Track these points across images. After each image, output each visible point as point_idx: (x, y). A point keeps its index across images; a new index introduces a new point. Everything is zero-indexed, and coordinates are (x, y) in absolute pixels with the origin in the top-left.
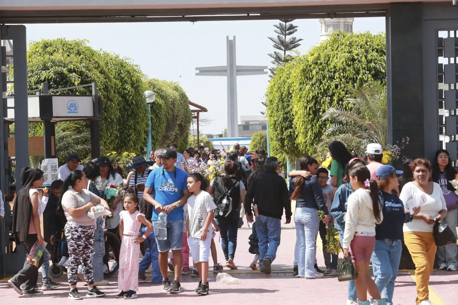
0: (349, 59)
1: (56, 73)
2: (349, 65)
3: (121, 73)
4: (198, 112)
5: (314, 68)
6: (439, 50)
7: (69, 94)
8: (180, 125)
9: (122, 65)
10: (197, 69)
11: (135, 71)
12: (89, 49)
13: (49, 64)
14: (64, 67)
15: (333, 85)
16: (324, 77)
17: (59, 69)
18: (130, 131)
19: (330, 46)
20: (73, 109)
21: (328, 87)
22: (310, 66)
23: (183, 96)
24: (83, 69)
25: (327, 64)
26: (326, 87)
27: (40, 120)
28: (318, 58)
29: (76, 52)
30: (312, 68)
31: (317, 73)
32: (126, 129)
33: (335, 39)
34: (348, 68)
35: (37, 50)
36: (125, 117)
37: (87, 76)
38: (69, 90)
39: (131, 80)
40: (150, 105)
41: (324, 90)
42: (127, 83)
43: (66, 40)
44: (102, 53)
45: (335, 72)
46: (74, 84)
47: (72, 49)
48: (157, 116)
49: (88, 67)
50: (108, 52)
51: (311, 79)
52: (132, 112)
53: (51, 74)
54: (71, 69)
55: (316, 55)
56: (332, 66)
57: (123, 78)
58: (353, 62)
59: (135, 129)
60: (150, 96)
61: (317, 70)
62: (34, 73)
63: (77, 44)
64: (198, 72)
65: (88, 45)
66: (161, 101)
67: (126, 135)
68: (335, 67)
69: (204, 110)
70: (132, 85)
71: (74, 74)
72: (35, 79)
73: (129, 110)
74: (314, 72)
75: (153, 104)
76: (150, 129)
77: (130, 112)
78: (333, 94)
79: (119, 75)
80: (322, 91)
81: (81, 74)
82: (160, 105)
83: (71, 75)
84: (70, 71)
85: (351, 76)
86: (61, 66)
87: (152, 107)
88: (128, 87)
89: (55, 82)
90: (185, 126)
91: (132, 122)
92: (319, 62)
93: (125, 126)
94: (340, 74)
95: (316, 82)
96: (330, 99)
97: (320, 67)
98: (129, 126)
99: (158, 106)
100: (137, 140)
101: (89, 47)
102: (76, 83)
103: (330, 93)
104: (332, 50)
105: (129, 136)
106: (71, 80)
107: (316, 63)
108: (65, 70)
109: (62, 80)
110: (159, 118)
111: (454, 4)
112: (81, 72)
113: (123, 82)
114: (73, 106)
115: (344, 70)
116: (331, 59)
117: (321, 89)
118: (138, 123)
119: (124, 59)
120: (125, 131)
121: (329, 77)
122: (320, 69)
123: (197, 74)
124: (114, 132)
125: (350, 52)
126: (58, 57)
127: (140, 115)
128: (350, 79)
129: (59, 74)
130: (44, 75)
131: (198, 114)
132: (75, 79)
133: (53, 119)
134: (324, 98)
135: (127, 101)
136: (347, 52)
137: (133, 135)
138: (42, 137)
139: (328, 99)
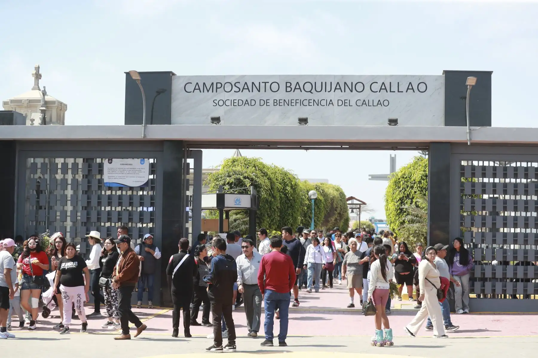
0: (423, 175)
1: (235, 179)
2: (424, 180)
3: (284, 179)
4: (360, 204)
5: (402, 180)
6: (461, 173)
7: (243, 193)
8: (339, 214)
9: (286, 174)
10: (369, 175)
11: (294, 178)
12: (261, 164)
13: (231, 174)
14: (241, 175)
15: (413, 191)
16: (407, 187)
17: (238, 176)
18: (289, 217)
19: (413, 166)
20: (238, 202)
21: (410, 193)
22: (399, 179)
23: (342, 194)
24: (253, 177)
25: (410, 178)
26: (408, 193)
27: (216, 208)
28: (404, 174)
29: (253, 166)
30: (400, 180)
31: (403, 184)
32: (286, 216)
33: (416, 162)
34: (422, 181)
35: (228, 163)
36: (286, 208)
37: (256, 181)
38: (244, 189)
39: (291, 184)
40: (313, 200)
41: (407, 194)
42: (288, 186)
43: (247, 157)
44: (273, 166)
45: (414, 183)
46: (246, 186)
47: (251, 163)
48: (318, 207)
49: (257, 175)
50: (276, 165)
51: (399, 187)
52: (291, 205)
53: (232, 180)
54: (245, 176)
55: (403, 172)
56: (412, 180)
57: (286, 183)
58: (426, 177)
59: (292, 216)
60: (314, 194)
61: (404, 182)
62: (222, 178)
63: (255, 160)
64: (370, 177)
65: (261, 161)
66: (321, 198)
67: (286, 220)
68: (414, 180)
69: (364, 203)
70: (292, 187)
71: (247, 179)
72: (222, 182)
73: (289, 203)
74: (401, 183)
75: (316, 200)
76: (313, 216)
77: (289, 205)
78: (413, 198)
79: (283, 180)
80: (406, 195)
81: (252, 180)
82: (321, 200)
83: (245, 180)
84: (245, 178)
85: (424, 186)
86: (240, 174)
87: (315, 202)
88: (288, 188)
89: (235, 185)
90: (343, 214)
91: (290, 211)
92: (405, 176)
93: (286, 213)
94: (417, 185)
95: (402, 189)
96: (411, 201)
97: (406, 180)
98: (288, 214)
99: (319, 201)
100: (294, 223)
101: (262, 162)
102: (248, 185)
103: (411, 197)
104: (414, 169)
105: (288, 220)
106: (245, 183)
107: (403, 177)
108: (241, 178)
109: (239, 184)
110: (320, 209)
111: (469, 144)
112: (252, 178)
113: (285, 185)
114: (238, 201)
115: (420, 182)
116: (412, 175)
117: (405, 194)
118: (295, 212)
119: (287, 170)
120: (286, 217)
121: (411, 186)
122: (405, 182)
123: (370, 179)
124: (276, 217)
125: (424, 171)
126: (238, 168)
127: (296, 207)
128: (424, 188)
129: (237, 179)
130: (228, 179)
131: (360, 206)
132: (248, 182)
133: (225, 208)
134: (407, 200)
135: (287, 197)
136: (423, 171)
137: (291, 220)
138: (218, 220)
139: (409, 201)
